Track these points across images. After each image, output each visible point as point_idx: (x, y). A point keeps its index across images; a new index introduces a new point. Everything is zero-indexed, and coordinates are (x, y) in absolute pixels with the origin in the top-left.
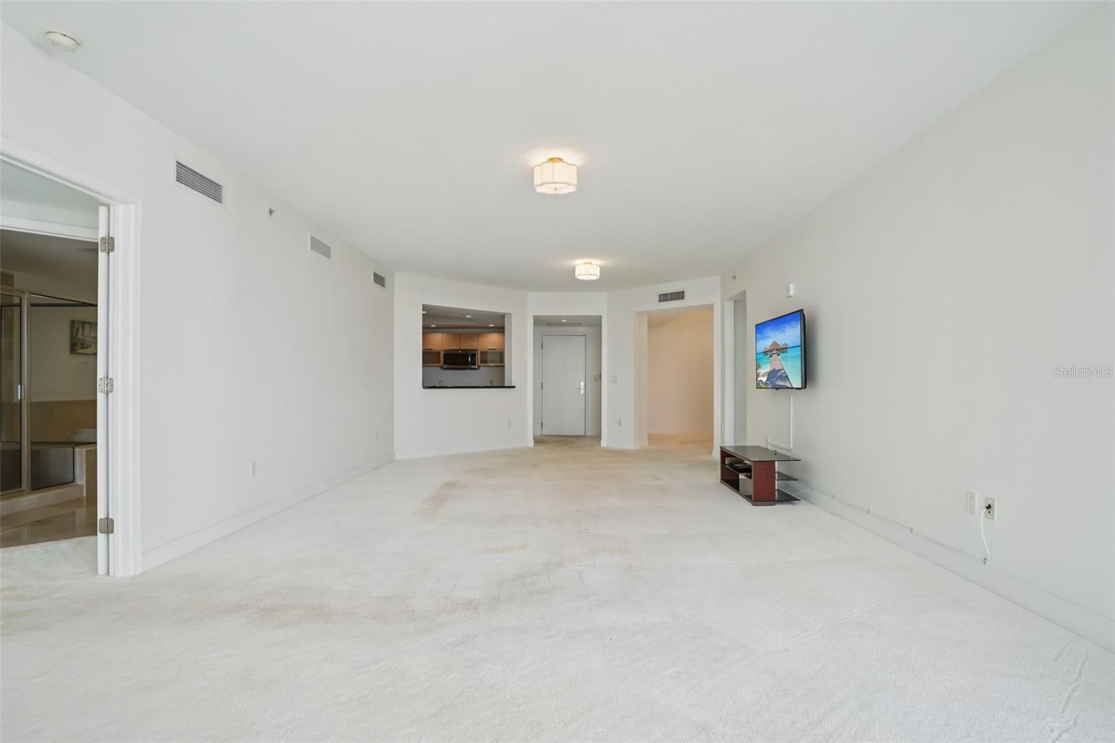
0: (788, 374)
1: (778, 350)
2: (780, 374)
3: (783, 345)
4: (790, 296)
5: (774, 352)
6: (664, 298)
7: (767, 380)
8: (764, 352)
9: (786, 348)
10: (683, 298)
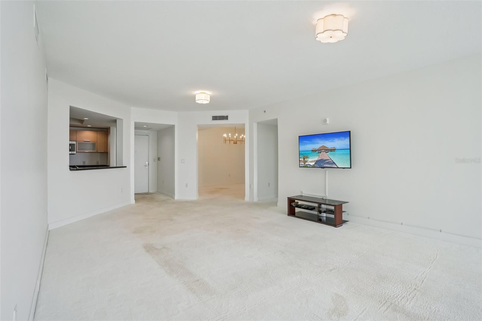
0: (334, 162)
1: (327, 150)
2: (327, 161)
3: (331, 148)
4: (327, 124)
5: (323, 151)
6: (215, 118)
7: (315, 164)
8: (312, 151)
9: (335, 150)
10: (227, 119)
